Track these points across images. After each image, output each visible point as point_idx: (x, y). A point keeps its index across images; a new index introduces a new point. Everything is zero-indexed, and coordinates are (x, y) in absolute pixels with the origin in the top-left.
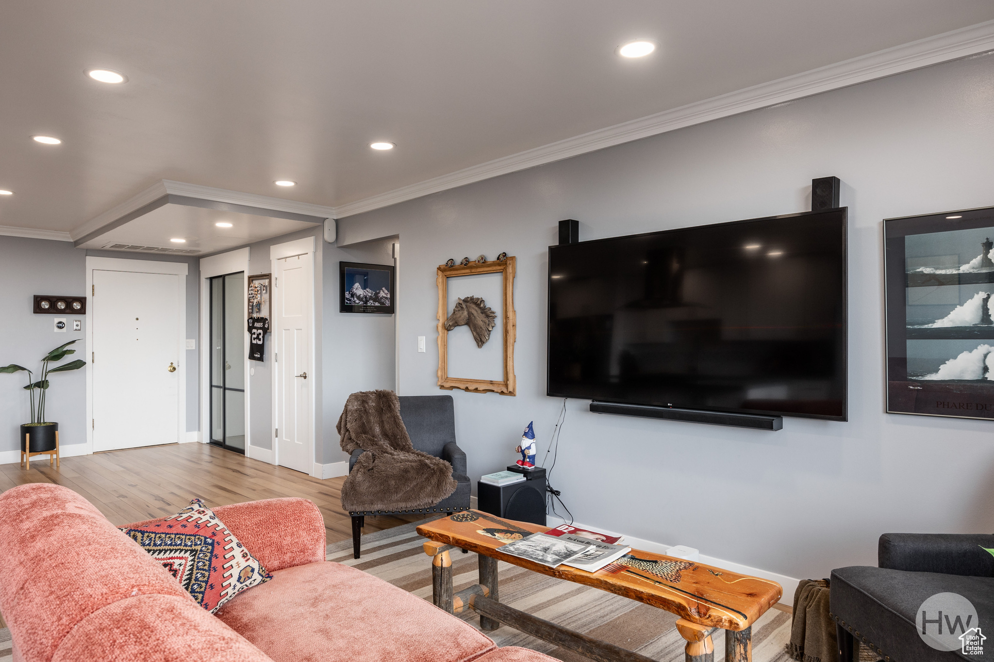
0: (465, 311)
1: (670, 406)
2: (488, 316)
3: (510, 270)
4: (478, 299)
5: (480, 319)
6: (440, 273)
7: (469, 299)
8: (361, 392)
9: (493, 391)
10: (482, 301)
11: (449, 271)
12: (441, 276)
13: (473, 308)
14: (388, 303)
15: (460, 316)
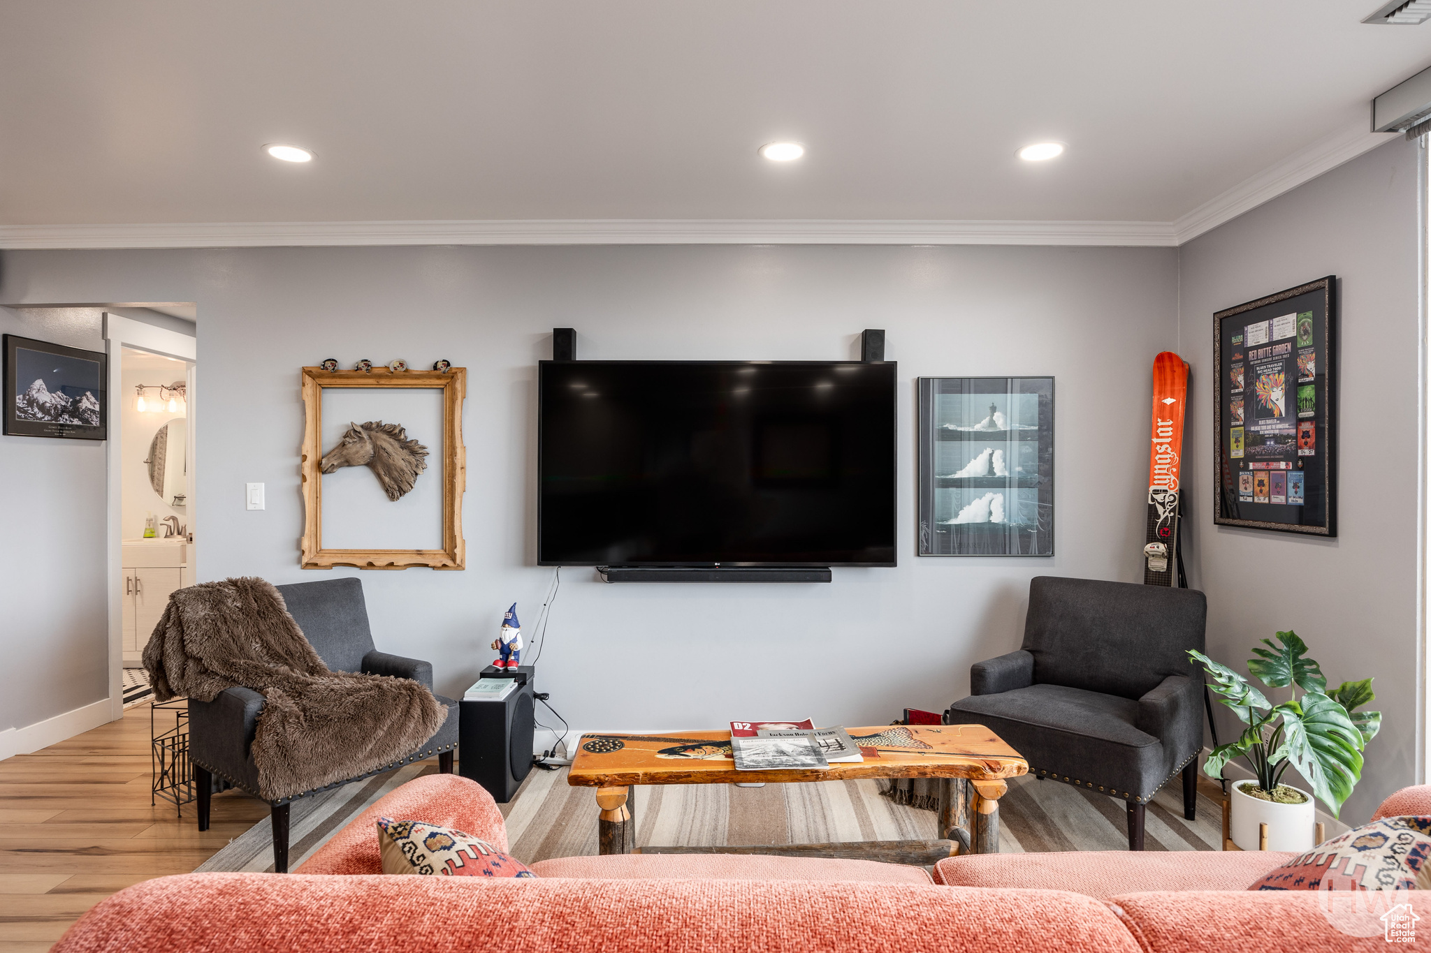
0: (368, 443)
1: (717, 566)
2: (413, 453)
3: (458, 386)
4: (395, 427)
5: (399, 458)
6: (308, 380)
7: (374, 426)
8: (201, 586)
9: (426, 565)
10: (402, 430)
11: (328, 377)
12: (310, 385)
13: (384, 440)
14: (95, 421)
15: (357, 452)
